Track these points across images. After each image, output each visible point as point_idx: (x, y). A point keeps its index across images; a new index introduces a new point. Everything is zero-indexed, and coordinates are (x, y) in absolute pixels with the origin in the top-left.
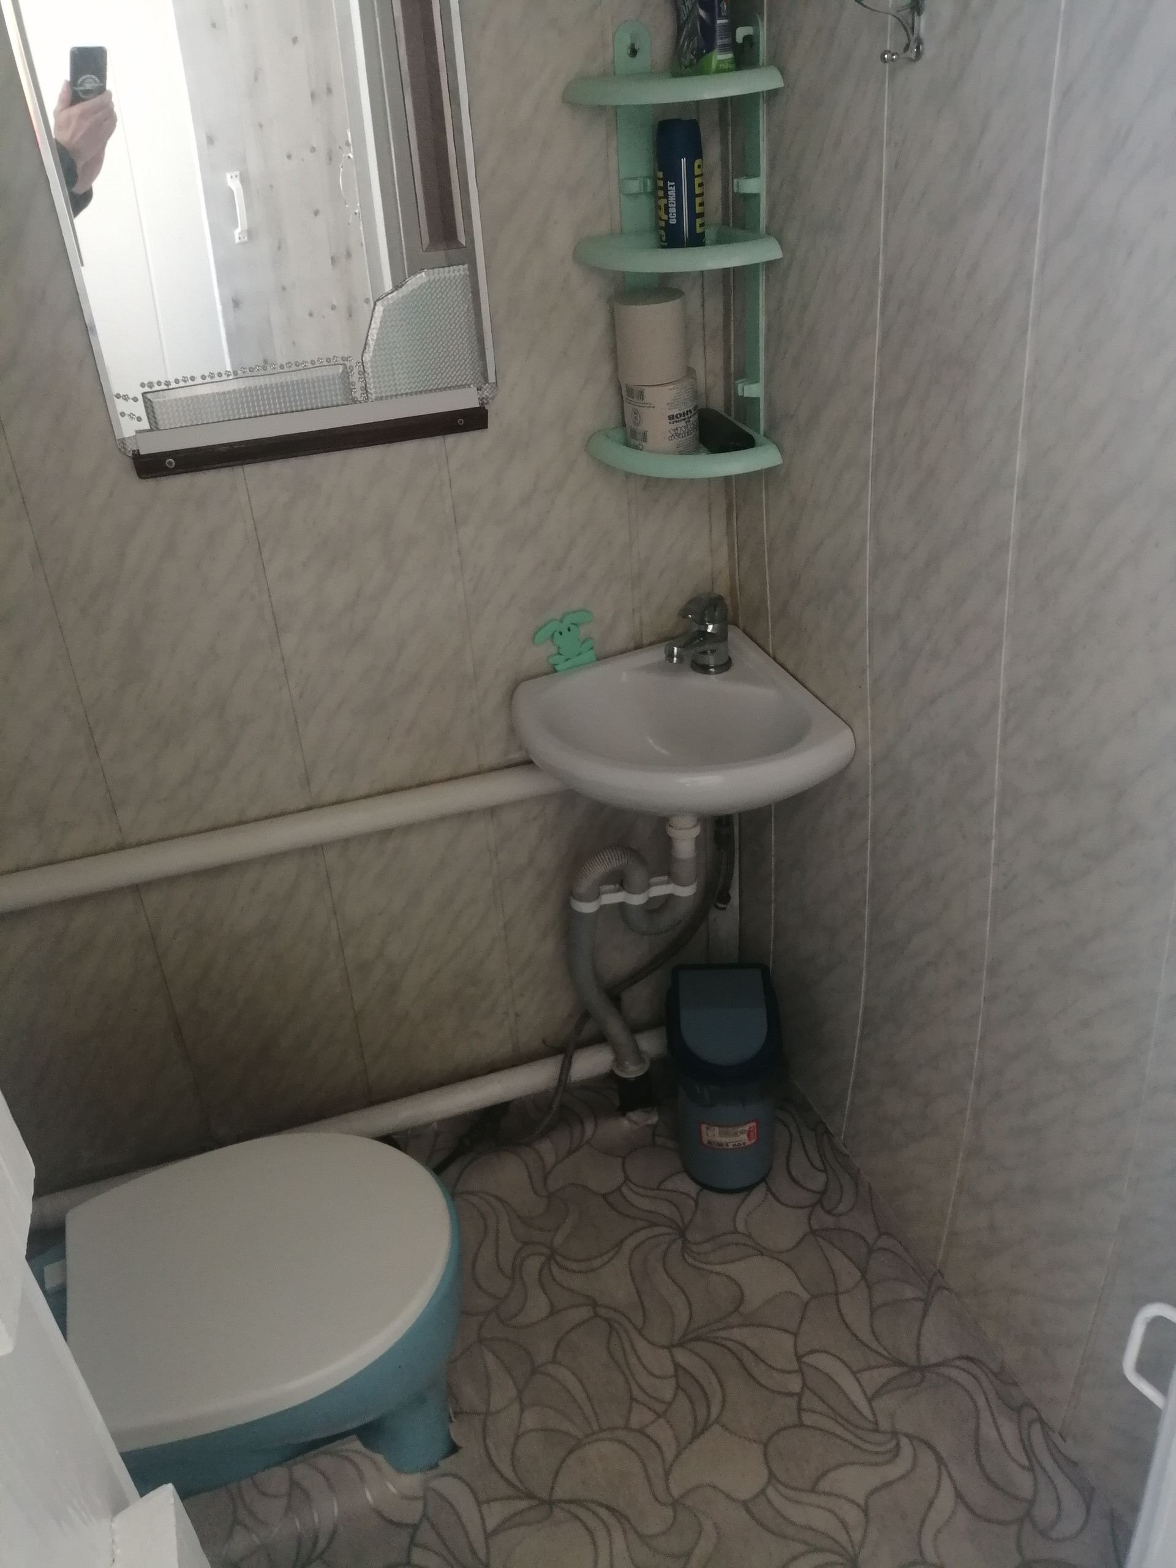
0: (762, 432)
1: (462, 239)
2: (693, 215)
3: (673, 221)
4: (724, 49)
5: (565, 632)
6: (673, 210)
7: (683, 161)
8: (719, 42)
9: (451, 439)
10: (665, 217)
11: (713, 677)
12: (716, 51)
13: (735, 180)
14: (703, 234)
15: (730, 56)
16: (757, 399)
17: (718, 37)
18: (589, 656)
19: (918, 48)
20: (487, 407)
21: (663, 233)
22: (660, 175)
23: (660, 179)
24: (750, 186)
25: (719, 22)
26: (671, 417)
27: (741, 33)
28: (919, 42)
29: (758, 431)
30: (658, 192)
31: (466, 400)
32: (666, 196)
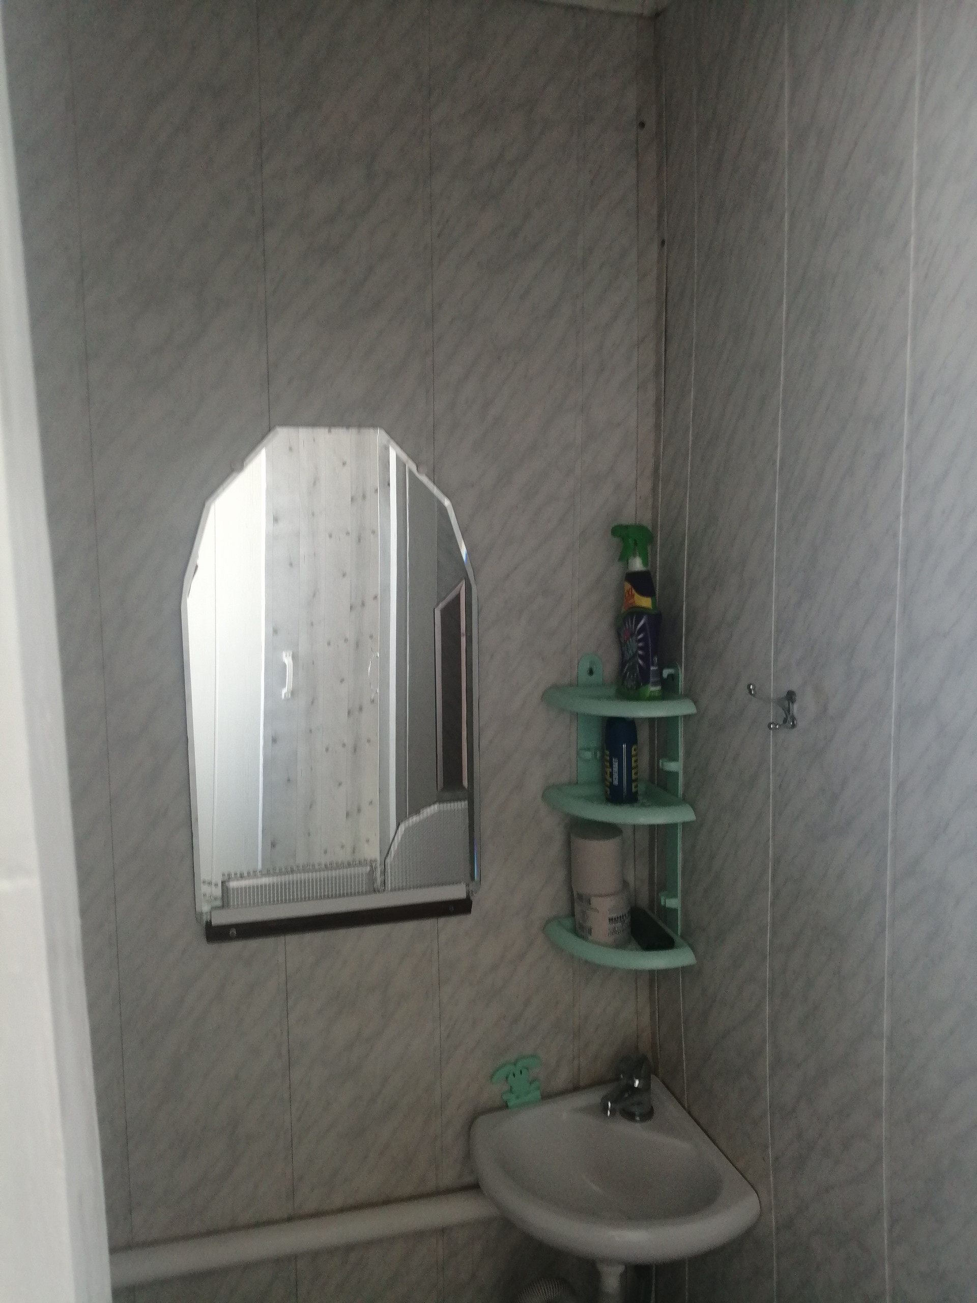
0: (679, 933)
1: (465, 783)
2: (630, 781)
3: (616, 782)
4: (655, 684)
5: (518, 1073)
6: (616, 776)
7: (624, 746)
8: (652, 680)
9: (442, 921)
10: (610, 780)
11: (638, 1125)
12: (650, 685)
13: (661, 761)
14: (636, 792)
15: (658, 688)
16: (676, 910)
17: (651, 677)
18: (537, 1094)
19: (793, 723)
20: (472, 898)
21: (608, 790)
22: (608, 752)
23: (607, 755)
24: (672, 766)
25: (652, 668)
26: (611, 920)
27: (666, 673)
28: (793, 719)
29: (676, 932)
30: (605, 763)
31: (457, 892)
32: (611, 766)
